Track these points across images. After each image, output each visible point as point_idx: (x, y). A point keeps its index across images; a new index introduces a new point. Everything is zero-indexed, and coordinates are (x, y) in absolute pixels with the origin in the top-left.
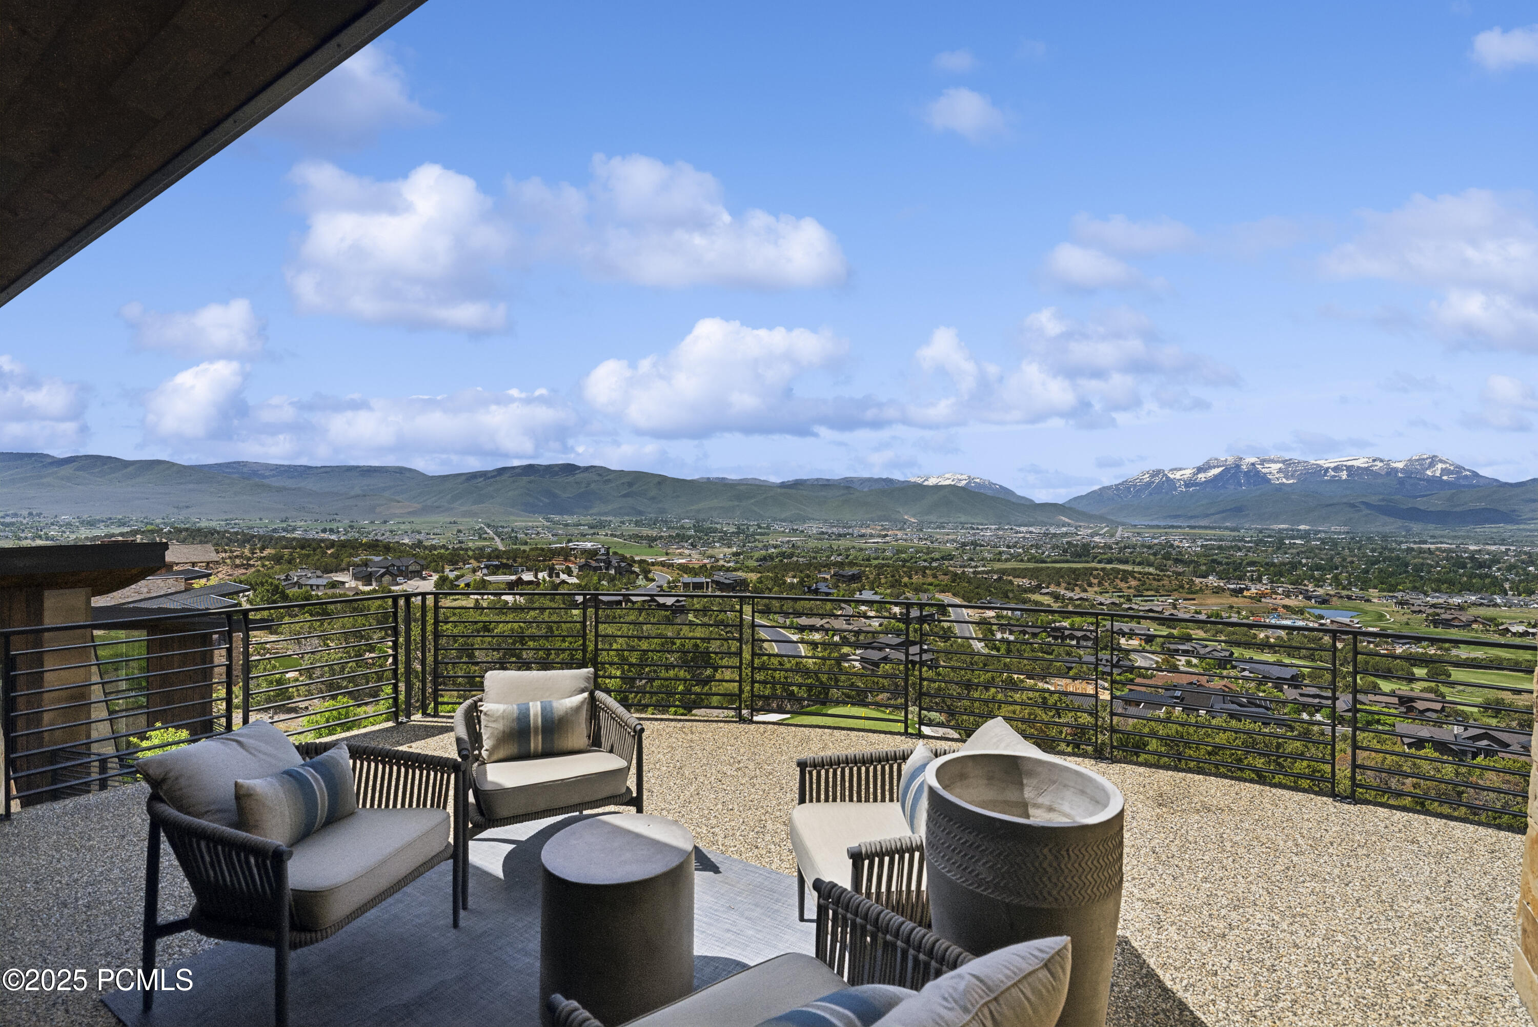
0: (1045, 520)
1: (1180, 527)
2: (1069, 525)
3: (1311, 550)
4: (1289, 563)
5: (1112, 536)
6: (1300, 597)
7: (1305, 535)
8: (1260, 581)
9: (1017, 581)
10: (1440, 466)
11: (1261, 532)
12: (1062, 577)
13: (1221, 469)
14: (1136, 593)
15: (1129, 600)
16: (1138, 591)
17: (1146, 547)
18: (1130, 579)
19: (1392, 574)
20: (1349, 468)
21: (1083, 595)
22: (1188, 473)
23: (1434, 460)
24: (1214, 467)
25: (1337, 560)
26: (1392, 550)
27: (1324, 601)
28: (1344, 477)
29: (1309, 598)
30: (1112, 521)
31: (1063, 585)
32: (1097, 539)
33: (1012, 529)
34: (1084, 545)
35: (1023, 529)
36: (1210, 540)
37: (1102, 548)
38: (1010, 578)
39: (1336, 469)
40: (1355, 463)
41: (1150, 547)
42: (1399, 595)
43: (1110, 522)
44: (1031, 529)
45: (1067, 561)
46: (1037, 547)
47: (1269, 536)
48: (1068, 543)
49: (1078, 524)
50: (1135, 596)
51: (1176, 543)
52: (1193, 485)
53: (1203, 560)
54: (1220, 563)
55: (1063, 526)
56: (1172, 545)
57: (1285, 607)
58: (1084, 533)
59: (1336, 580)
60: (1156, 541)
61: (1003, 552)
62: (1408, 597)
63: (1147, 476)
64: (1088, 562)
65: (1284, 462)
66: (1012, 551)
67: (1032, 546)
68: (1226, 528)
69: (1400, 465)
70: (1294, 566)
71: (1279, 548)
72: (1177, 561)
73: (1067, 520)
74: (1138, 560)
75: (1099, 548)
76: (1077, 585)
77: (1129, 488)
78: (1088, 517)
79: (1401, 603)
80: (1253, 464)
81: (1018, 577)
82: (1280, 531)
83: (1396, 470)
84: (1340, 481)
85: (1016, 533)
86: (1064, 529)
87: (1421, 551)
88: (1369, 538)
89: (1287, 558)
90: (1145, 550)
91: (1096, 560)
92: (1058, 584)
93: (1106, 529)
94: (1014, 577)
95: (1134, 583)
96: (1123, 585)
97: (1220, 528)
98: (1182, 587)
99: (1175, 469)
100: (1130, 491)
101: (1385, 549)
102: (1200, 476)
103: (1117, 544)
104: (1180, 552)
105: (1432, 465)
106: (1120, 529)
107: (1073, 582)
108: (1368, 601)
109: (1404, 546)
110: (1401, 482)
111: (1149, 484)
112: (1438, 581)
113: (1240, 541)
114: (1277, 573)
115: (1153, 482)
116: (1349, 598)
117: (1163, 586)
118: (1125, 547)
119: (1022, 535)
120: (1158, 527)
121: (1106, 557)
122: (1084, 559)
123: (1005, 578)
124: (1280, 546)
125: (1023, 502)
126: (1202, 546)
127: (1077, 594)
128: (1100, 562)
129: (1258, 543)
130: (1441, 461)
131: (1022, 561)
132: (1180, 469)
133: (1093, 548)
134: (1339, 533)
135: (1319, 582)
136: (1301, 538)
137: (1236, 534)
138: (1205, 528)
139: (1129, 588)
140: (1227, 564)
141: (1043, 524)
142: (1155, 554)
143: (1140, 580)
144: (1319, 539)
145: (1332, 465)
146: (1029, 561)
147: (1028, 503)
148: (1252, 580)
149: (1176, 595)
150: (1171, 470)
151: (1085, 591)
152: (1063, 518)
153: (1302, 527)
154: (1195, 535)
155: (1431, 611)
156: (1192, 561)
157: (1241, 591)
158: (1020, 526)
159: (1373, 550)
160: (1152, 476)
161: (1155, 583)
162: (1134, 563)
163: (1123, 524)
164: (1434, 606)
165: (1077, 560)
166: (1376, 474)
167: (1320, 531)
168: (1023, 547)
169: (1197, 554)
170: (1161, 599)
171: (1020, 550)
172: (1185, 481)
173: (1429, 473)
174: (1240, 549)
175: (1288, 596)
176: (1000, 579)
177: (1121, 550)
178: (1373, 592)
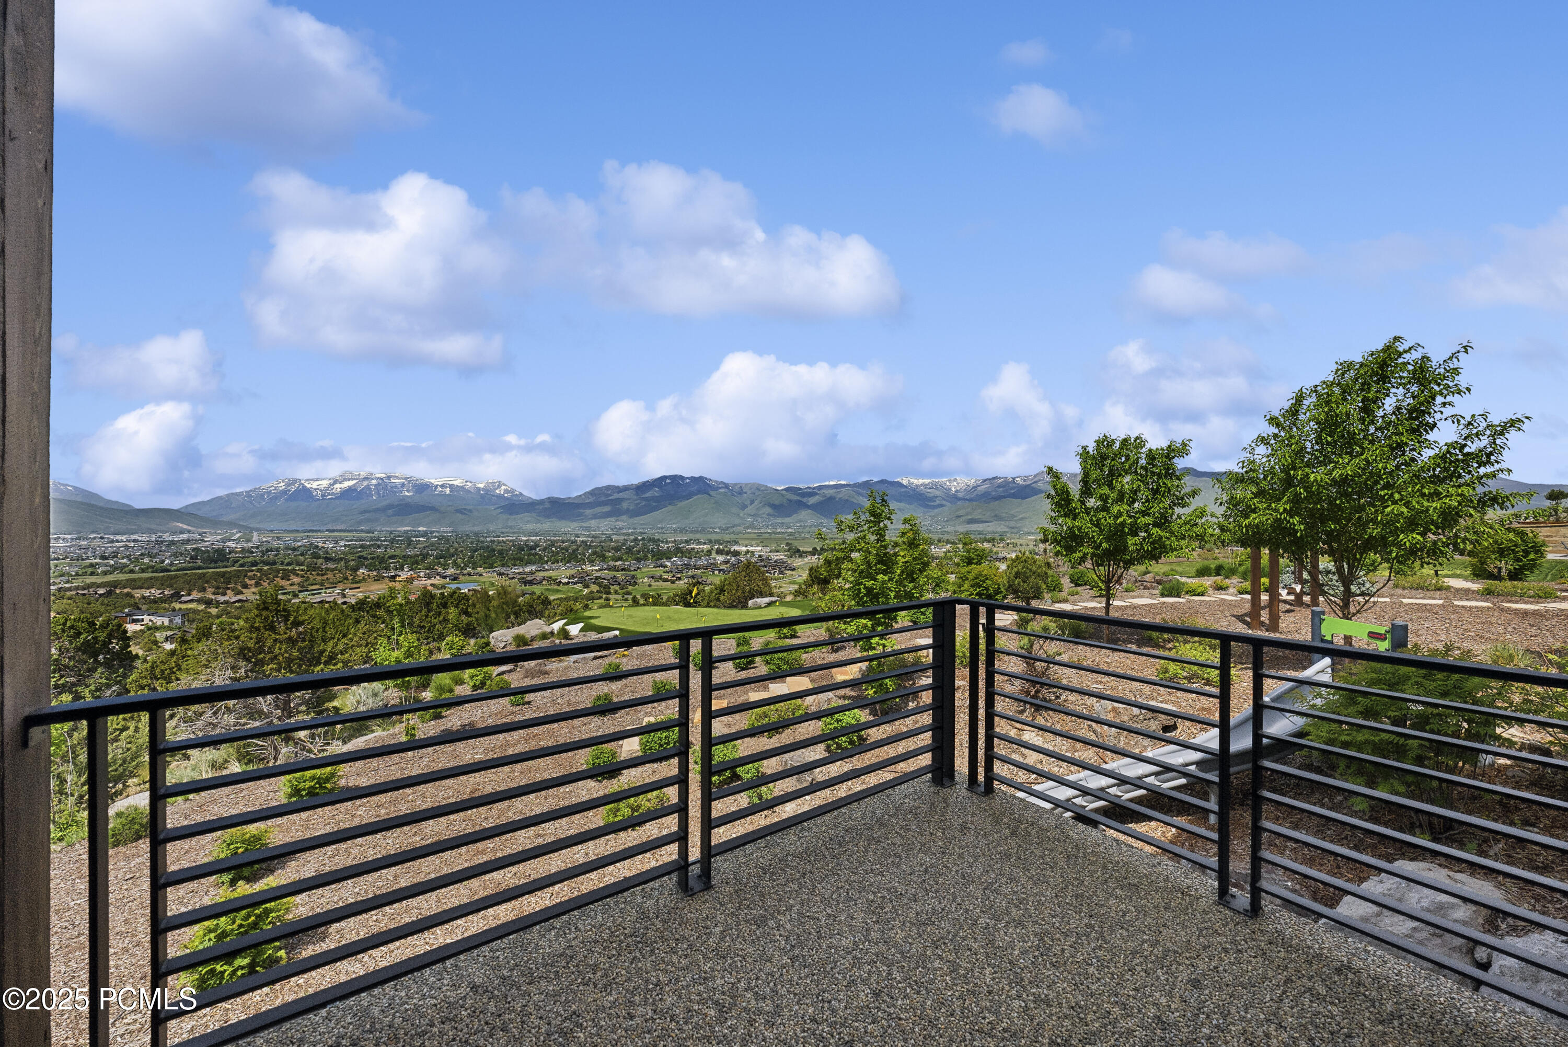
0: (153, 526)
1: (319, 531)
2: (189, 532)
3: (432, 545)
4: (421, 554)
5: (249, 541)
6: (438, 577)
7: (424, 534)
8: (403, 570)
9: (138, 594)
10: (503, 487)
11: (391, 533)
12: (207, 582)
13: (354, 482)
14: (300, 589)
15: (296, 596)
16: (303, 586)
17: (290, 549)
18: (292, 577)
19: (488, 557)
20: (451, 486)
21: (240, 597)
22: (325, 484)
23: (500, 484)
24: (349, 480)
25: (452, 550)
26: (482, 542)
27: (455, 579)
28: (448, 492)
29: (445, 577)
30: (247, 528)
31: (210, 590)
32: (230, 544)
33: (102, 538)
34: (217, 551)
35: (119, 537)
36: (351, 541)
37: (240, 552)
38: (126, 591)
39: (442, 486)
40: (455, 483)
41: (294, 549)
42: (497, 569)
43: (241, 528)
44: (133, 537)
45: (199, 568)
46: (151, 556)
47: (399, 536)
48: (194, 550)
49: (200, 530)
50: (300, 591)
51: (320, 545)
52: (329, 494)
53: (351, 557)
54: (366, 558)
55: (181, 533)
56: (317, 547)
57: (432, 585)
58: (212, 539)
59: (455, 564)
60: (299, 544)
61: (97, 564)
62: (502, 570)
63: (282, 484)
64: (226, 567)
65: (406, 479)
66: (112, 562)
67: (142, 554)
68: (362, 531)
69: (481, 486)
70: (425, 556)
71: (409, 545)
72: (328, 559)
73: (185, 527)
74: (286, 561)
75: (236, 553)
76: (229, 589)
77: (262, 495)
78: (215, 523)
79: (501, 574)
80: (382, 479)
81: (141, 588)
82: (406, 532)
83: (479, 489)
84: (445, 495)
85: (112, 541)
86: (185, 536)
87: (499, 542)
88: (467, 535)
89: (417, 551)
90: (290, 552)
91: (237, 565)
92: (204, 590)
93: (239, 535)
94: (133, 589)
95: (296, 580)
96: (284, 583)
97: (356, 531)
98: (346, 579)
99: (312, 480)
100: (264, 499)
101: (478, 541)
102: (336, 486)
103: (257, 548)
104: (327, 552)
105: (499, 487)
106: (255, 534)
107: (224, 586)
108: (481, 575)
109: (488, 539)
110: (482, 497)
111: (284, 492)
112: (514, 559)
113: (377, 540)
114: (414, 563)
115: (289, 491)
116: (469, 574)
117: (328, 579)
118: (268, 551)
119: (122, 544)
120: (297, 531)
121: (249, 560)
122: (220, 564)
123: (118, 591)
124: (410, 544)
125: (115, 507)
126: (345, 546)
127: (230, 597)
128: (242, 565)
129: (392, 541)
130: (504, 485)
131: (132, 571)
132: (317, 480)
133: (230, 553)
134: (447, 532)
135: (445, 566)
136: (423, 537)
137: (372, 535)
138: (344, 531)
139: (291, 585)
140: (373, 558)
141: (151, 531)
142: (302, 554)
143: (302, 576)
144: (435, 537)
145: (440, 483)
146: (143, 571)
147: (125, 508)
148: (396, 569)
149: (341, 586)
150: (307, 480)
151: (242, 593)
152: (181, 525)
153: (421, 529)
154: (336, 537)
155: (519, 577)
156: (341, 559)
157: (394, 577)
158: (115, 534)
159: (472, 543)
160: (288, 485)
161: (320, 578)
162: (282, 564)
163: (258, 530)
164: (519, 573)
165: (212, 565)
166: (468, 491)
167: (434, 532)
168: (128, 557)
169: (343, 553)
170: (328, 591)
171: (125, 561)
172: (321, 491)
173: (497, 491)
174: (379, 547)
175: (430, 578)
176: (109, 593)
177: (263, 553)
178: (480, 570)
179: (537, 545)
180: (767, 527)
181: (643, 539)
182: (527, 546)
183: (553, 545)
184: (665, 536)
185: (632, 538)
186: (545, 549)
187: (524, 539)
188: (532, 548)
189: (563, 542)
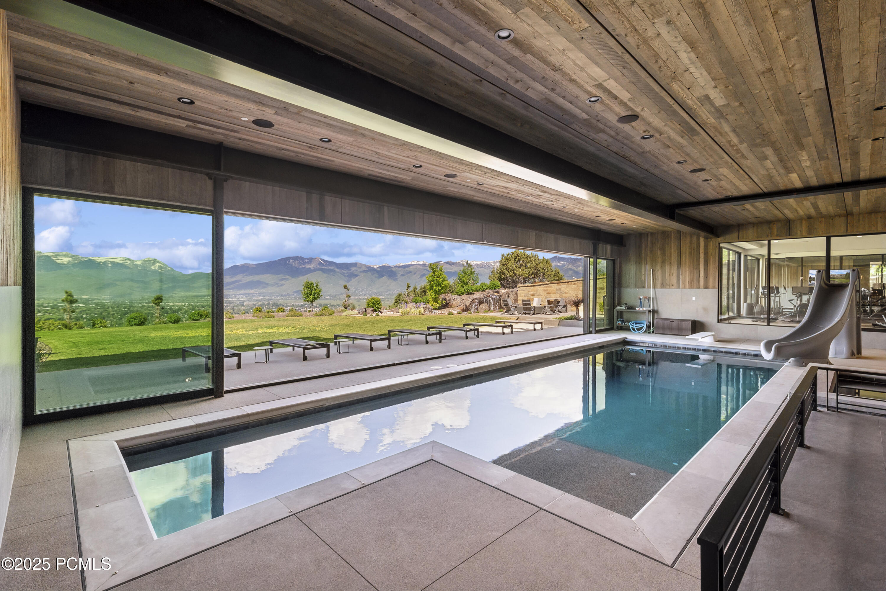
179: (180, 309)
180: (366, 295)
181: (268, 304)
182: (171, 309)
183: (194, 309)
184: (286, 302)
185: (260, 303)
186: (186, 312)
187: (171, 304)
188: (174, 312)
189: (203, 307)
